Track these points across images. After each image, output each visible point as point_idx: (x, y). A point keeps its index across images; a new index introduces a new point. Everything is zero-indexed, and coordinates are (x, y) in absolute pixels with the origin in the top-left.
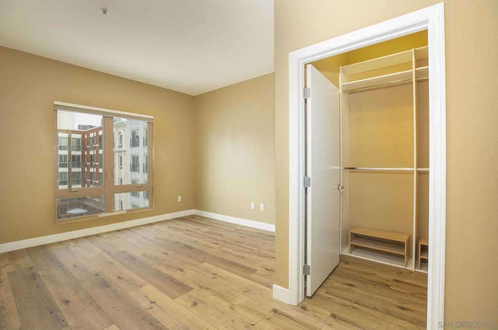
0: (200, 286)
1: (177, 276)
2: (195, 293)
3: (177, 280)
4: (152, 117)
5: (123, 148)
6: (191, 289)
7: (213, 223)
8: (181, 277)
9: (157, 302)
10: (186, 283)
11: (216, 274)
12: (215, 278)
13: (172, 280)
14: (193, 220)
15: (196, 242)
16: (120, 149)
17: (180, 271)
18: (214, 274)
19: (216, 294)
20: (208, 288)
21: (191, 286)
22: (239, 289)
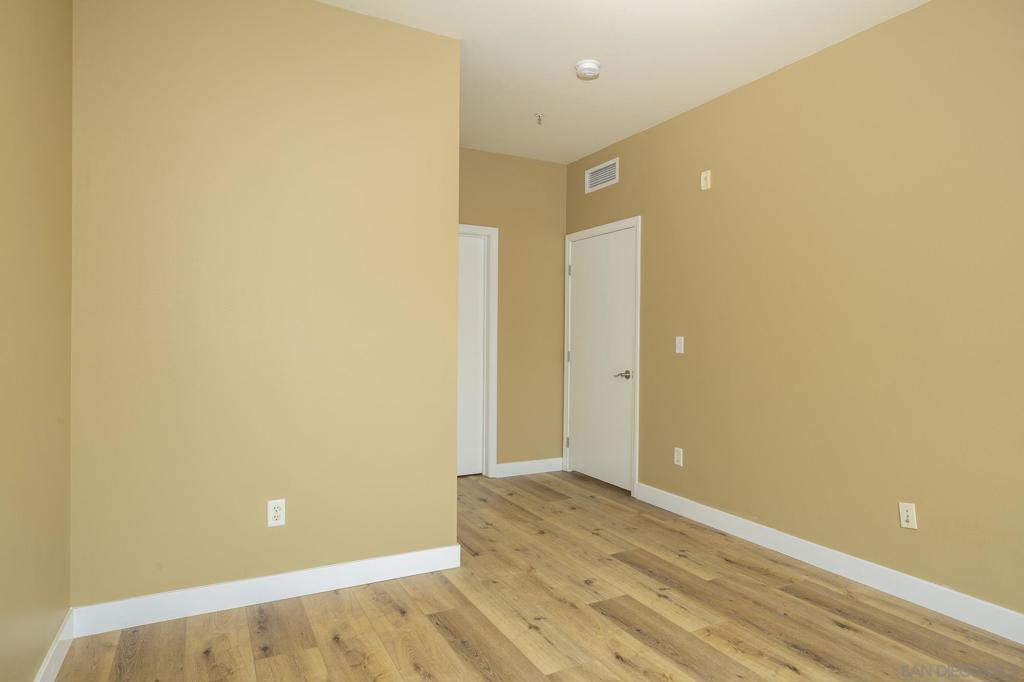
0: (576, 607)
1: (631, 645)
2: (585, 599)
3: (627, 631)
6: (594, 606)
8: (618, 638)
10: (609, 621)
11: (531, 627)
12: (536, 619)
13: (638, 633)
17: (624, 655)
18: (536, 628)
19: (548, 590)
20: (560, 600)
21: (596, 612)
22: (503, 588)
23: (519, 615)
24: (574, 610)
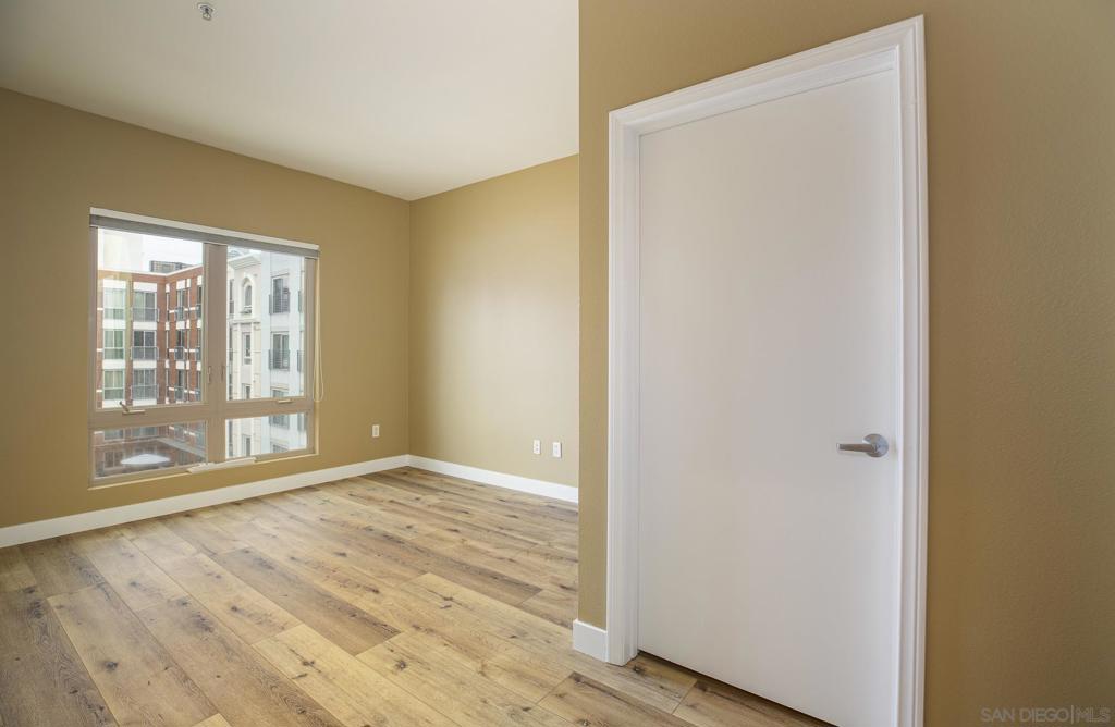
0: (414, 626)
1: (365, 603)
2: (403, 641)
3: (364, 613)
4: (315, 247)
5: (253, 316)
6: (395, 632)
7: (449, 484)
8: (372, 605)
9: (317, 661)
10: (382, 619)
11: (451, 599)
12: (449, 606)
13: (354, 613)
14: (404, 478)
15: (409, 527)
16: (245, 319)
17: (372, 594)
18: (446, 599)
19: (449, 642)
20: (432, 631)
21: (393, 625)
22: (501, 632)
23: (466, 607)
24: (416, 623)
